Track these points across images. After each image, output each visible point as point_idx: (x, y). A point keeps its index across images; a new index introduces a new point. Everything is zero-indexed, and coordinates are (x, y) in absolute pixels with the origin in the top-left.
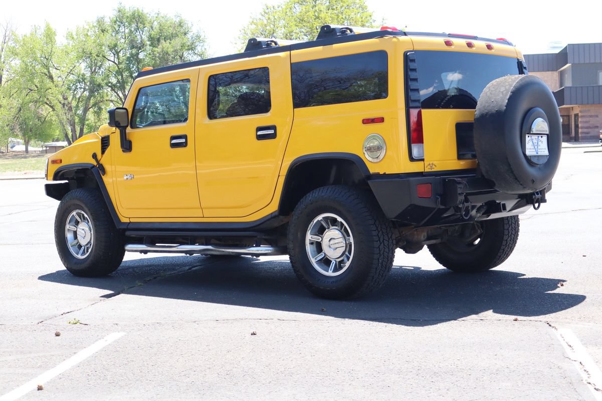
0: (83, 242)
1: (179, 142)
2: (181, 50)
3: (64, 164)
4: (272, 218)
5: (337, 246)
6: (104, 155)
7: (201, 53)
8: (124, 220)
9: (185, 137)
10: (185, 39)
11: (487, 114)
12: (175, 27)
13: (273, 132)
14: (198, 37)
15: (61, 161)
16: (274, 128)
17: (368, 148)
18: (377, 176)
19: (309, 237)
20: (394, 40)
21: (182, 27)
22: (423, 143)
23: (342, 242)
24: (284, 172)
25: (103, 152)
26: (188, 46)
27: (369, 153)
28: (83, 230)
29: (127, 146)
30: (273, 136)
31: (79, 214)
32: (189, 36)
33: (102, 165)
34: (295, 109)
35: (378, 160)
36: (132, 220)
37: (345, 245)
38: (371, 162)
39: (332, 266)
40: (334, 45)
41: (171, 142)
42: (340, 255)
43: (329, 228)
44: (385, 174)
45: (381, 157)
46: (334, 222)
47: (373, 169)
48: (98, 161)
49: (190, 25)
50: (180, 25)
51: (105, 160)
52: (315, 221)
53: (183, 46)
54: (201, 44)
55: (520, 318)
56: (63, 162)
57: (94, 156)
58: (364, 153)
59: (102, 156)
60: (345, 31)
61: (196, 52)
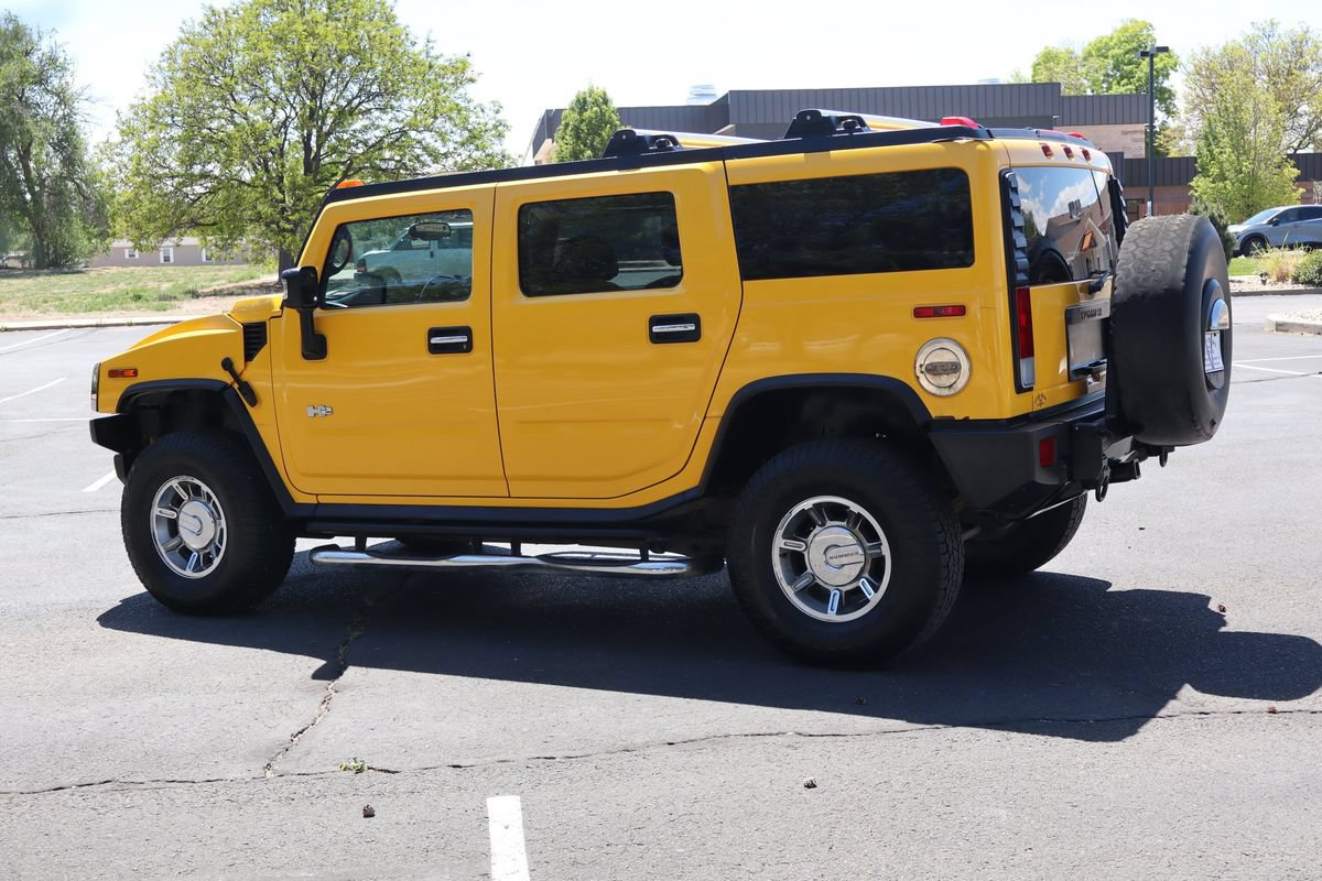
0: (195, 544)
1: (450, 342)
2: (21, 83)
3: (141, 378)
4: (684, 503)
5: (845, 560)
6: (251, 364)
7: (60, 90)
8: (300, 498)
9: (466, 331)
10: (27, 63)
11: (1144, 295)
12: (6, 40)
13: (693, 328)
14: (53, 60)
15: (136, 373)
16: (694, 319)
17: (930, 367)
18: (948, 423)
19: (779, 542)
20: (980, 147)
21: (19, 40)
22: (1033, 355)
23: (857, 553)
24: (719, 410)
25: (249, 356)
26: (35, 76)
27: (929, 377)
28: (195, 517)
29: (315, 346)
30: (694, 337)
31: (184, 485)
32: (35, 58)
33: (246, 383)
34: (744, 282)
35: (952, 392)
36: (323, 500)
37: (863, 560)
38: (934, 395)
39: (835, 601)
40: (831, 152)
41: (429, 340)
42: (852, 578)
43: (823, 525)
44: (966, 419)
45: (960, 385)
46: (838, 513)
47: (936, 410)
48: (236, 377)
49: (35, 37)
50: (16, 36)
51: (255, 374)
52: (796, 510)
53: (24, 76)
54: (59, 74)
55: (1280, 705)
56: (139, 377)
57: (227, 365)
58: (918, 377)
59: (245, 366)
60: (854, 124)
61: (49, 88)
